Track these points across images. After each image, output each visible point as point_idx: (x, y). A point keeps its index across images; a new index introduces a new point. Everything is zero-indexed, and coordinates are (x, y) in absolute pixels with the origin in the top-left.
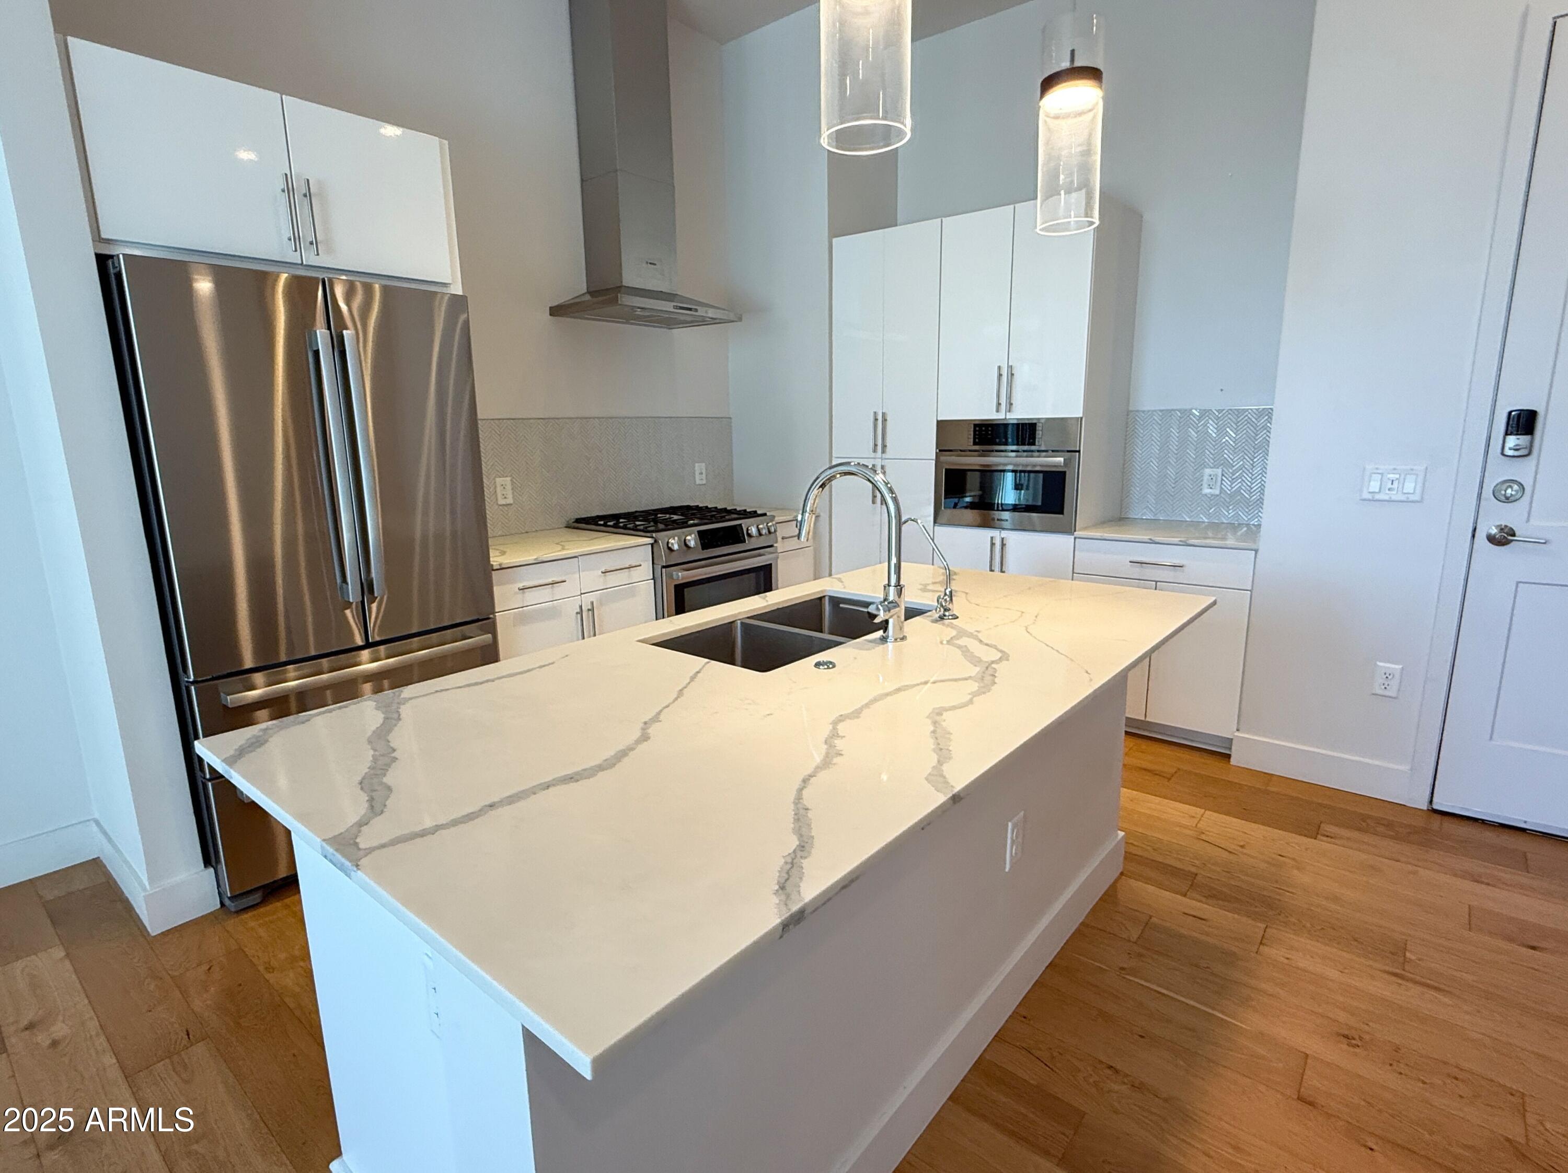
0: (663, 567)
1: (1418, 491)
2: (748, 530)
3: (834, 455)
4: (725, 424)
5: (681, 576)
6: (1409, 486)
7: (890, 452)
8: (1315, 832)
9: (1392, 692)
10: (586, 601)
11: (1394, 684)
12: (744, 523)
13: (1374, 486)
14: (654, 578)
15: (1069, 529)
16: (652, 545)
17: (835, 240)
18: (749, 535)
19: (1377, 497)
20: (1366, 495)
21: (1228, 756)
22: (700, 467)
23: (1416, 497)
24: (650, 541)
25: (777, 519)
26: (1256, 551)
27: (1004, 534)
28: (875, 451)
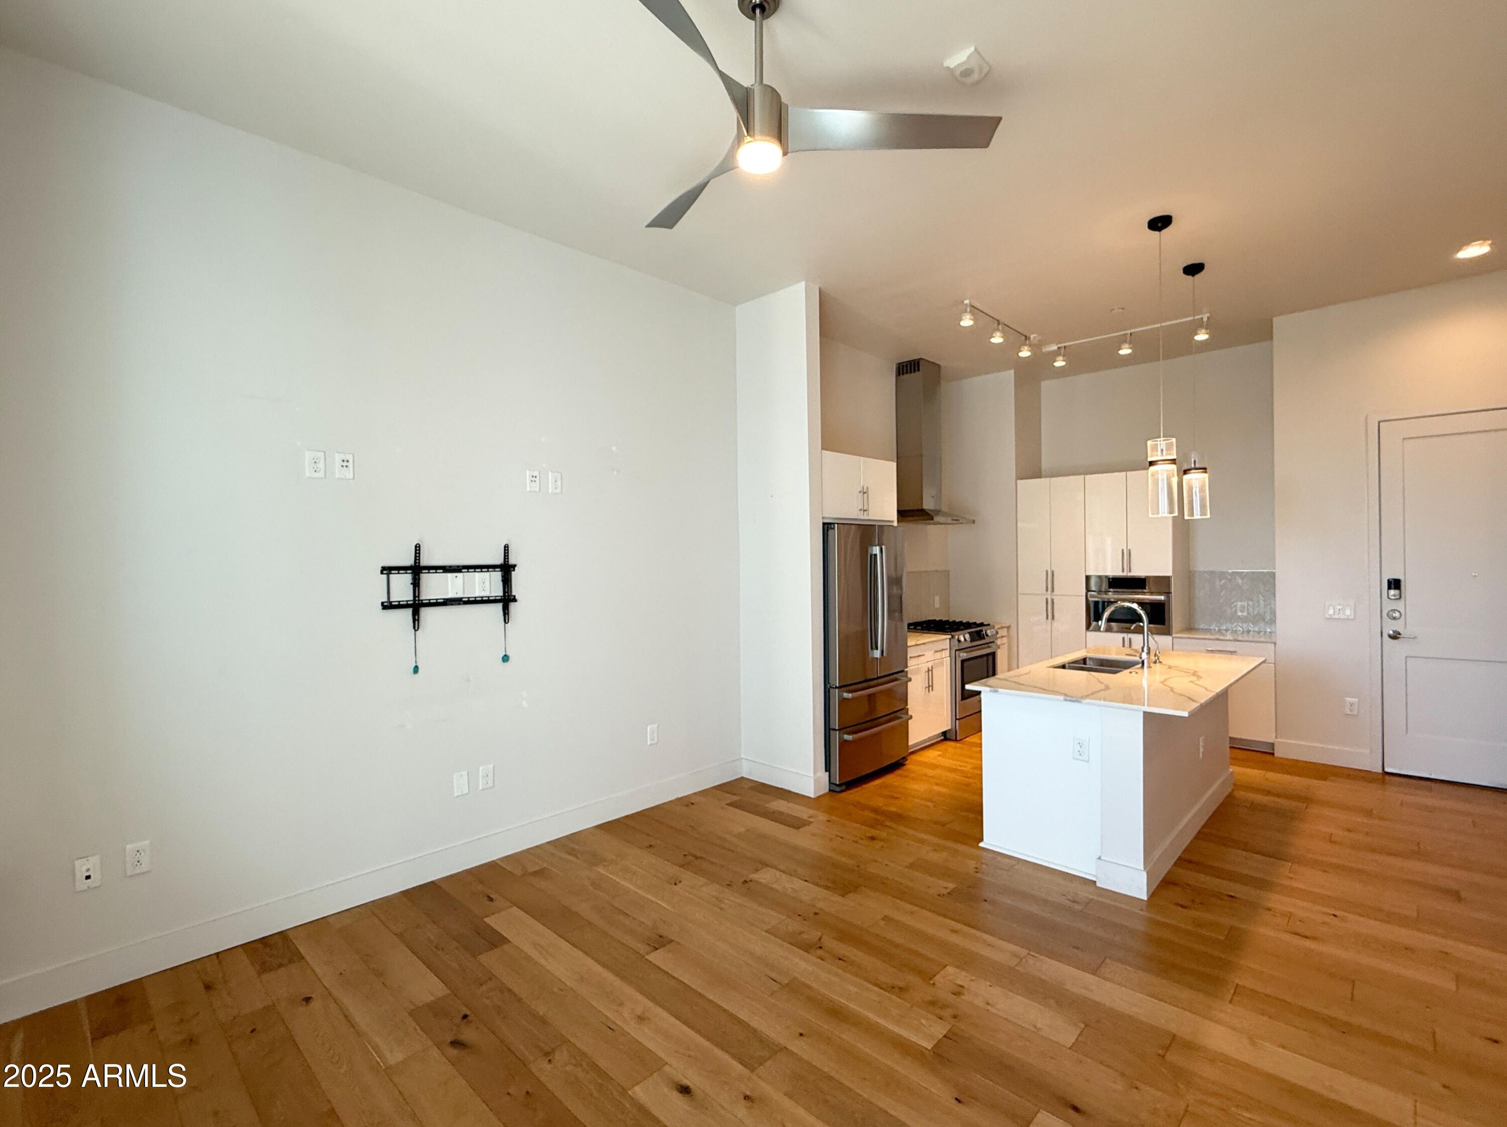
0: (956, 650)
1: (1353, 614)
2: (986, 632)
3: (1019, 592)
4: (946, 573)
5: (964, 655)
6: (1348, 612)
7: (1056, 592)
8: (1325, 779)
9: (1355, 712)
10: (930, 665)
11: (1356, 707)
12: (984, 628)
13: (1331, 612)
14: (950, 656)
15: (1168, 633)
16: (950, 639)
17: (1019, 482)
18: (987, 635)
19: (1334, 617)
20: (1328, 616)
21: (1273, 754)
22: (937, 599)
23: (1352, 617)
24: (950, 636)
25: (996, 628)
26: (1275, 644)
27: (1130, 635)
28: (1047, 590)
